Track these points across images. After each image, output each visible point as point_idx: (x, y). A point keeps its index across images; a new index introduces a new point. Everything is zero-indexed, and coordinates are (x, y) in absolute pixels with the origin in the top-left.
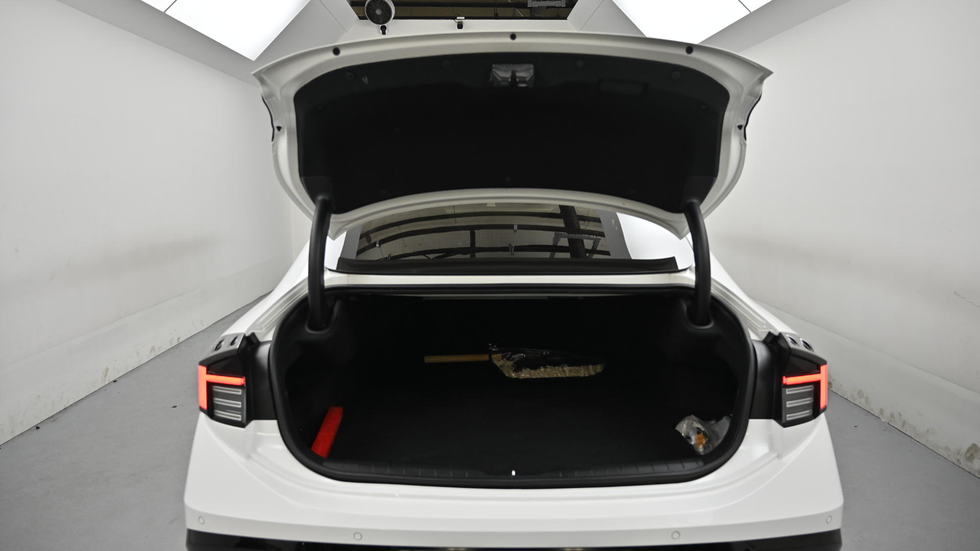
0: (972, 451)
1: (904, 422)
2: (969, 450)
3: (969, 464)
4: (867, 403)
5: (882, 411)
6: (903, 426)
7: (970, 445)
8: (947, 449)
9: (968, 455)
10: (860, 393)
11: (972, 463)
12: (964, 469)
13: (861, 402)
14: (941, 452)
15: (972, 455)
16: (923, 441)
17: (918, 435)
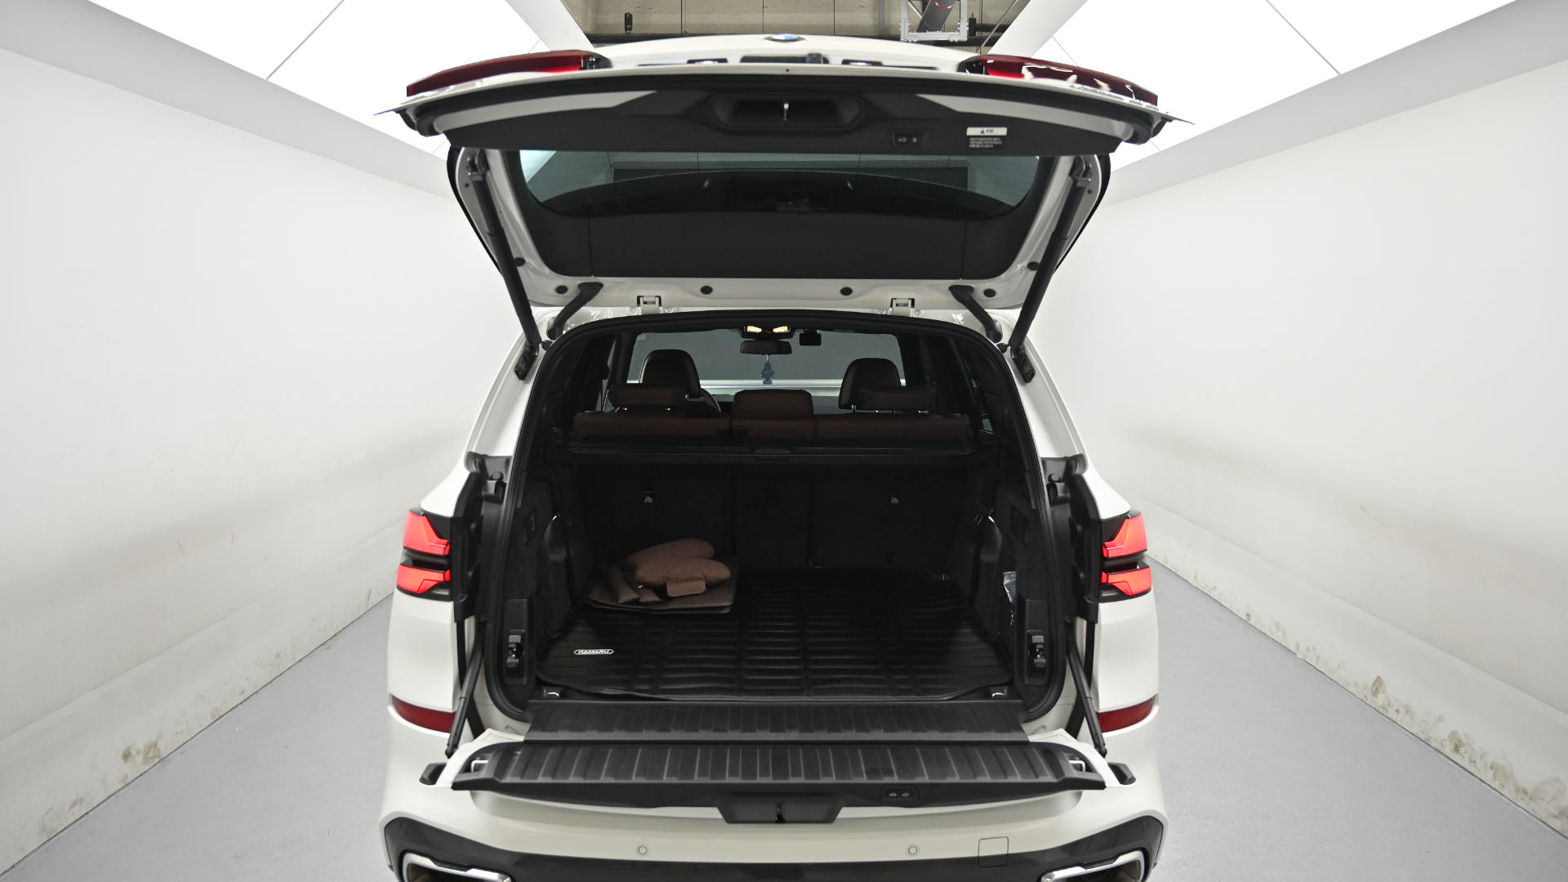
0: (1377, 685)
1: (1318, 658)
2: (1374, 683)
3: (1375, 699)
4: (1284, 636)
5: (1298, 646)
6: (1317, 661)
7: (1375, 678)
8: (1356, 684)
9: (1374, 689)
10: (1277, 624)
11: (1377, 697)
12: (1370, 706)
13: (1278, 636)
14: (1351, 689)
15: (1377, 689)
16: (1335, 678)
17: (1330, 670)
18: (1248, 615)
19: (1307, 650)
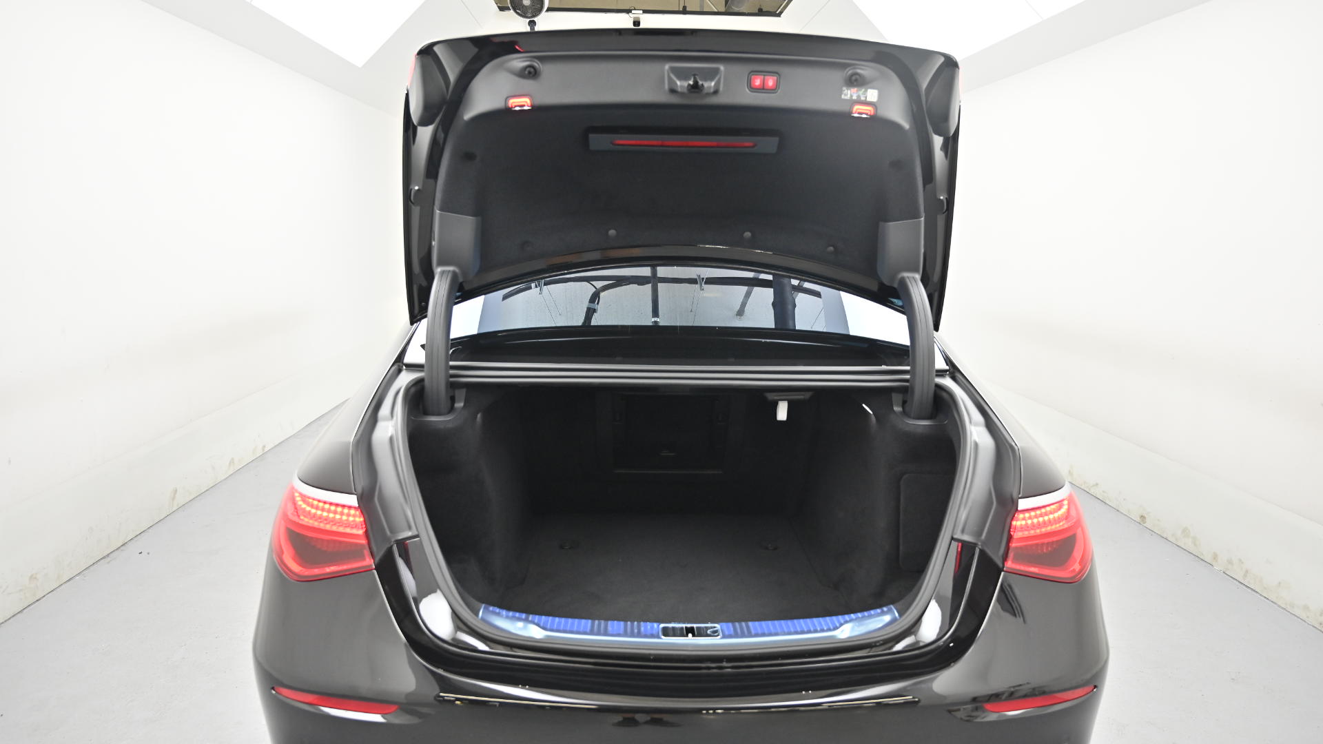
1: (1247, 571)
4: (1195, 545)
5: (1215, 557)
6: (1245, 576)
8: (1306, 608)
10: (1185, 532)
13: (1187, 543)
16: (1273, 598)
17: (1265, 588)
18: (1142, 517)
19: (1230, 562)
